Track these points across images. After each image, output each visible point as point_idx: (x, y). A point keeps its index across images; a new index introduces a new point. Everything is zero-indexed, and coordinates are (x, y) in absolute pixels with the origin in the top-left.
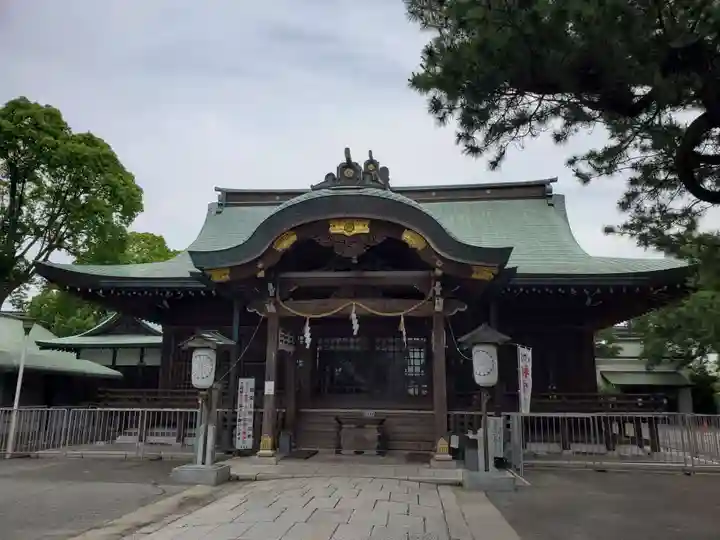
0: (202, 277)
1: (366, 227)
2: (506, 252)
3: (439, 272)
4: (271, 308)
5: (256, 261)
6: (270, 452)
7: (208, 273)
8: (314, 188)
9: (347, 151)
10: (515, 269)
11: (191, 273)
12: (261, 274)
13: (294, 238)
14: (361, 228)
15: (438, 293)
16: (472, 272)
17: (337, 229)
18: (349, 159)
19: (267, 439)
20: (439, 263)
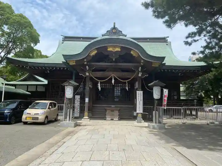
0: (66, 63)
1: (120, 49)
2: (163, 58)
3: (142, 64)
4: (87, 74)
5: (84, 59)
6: (87, 117)
7: (68, 62)
8: (103, 36)
9: (115, 23)
10: (165, 64)
11: (63, 62)
12: (86, 63)
13: (96, 52)
14: (118, 49)
15: (140, 70)
16: (152, 64)
17: (110, 49)
18: (114, 26)
19: (86, 113)
20: (142, 61)
